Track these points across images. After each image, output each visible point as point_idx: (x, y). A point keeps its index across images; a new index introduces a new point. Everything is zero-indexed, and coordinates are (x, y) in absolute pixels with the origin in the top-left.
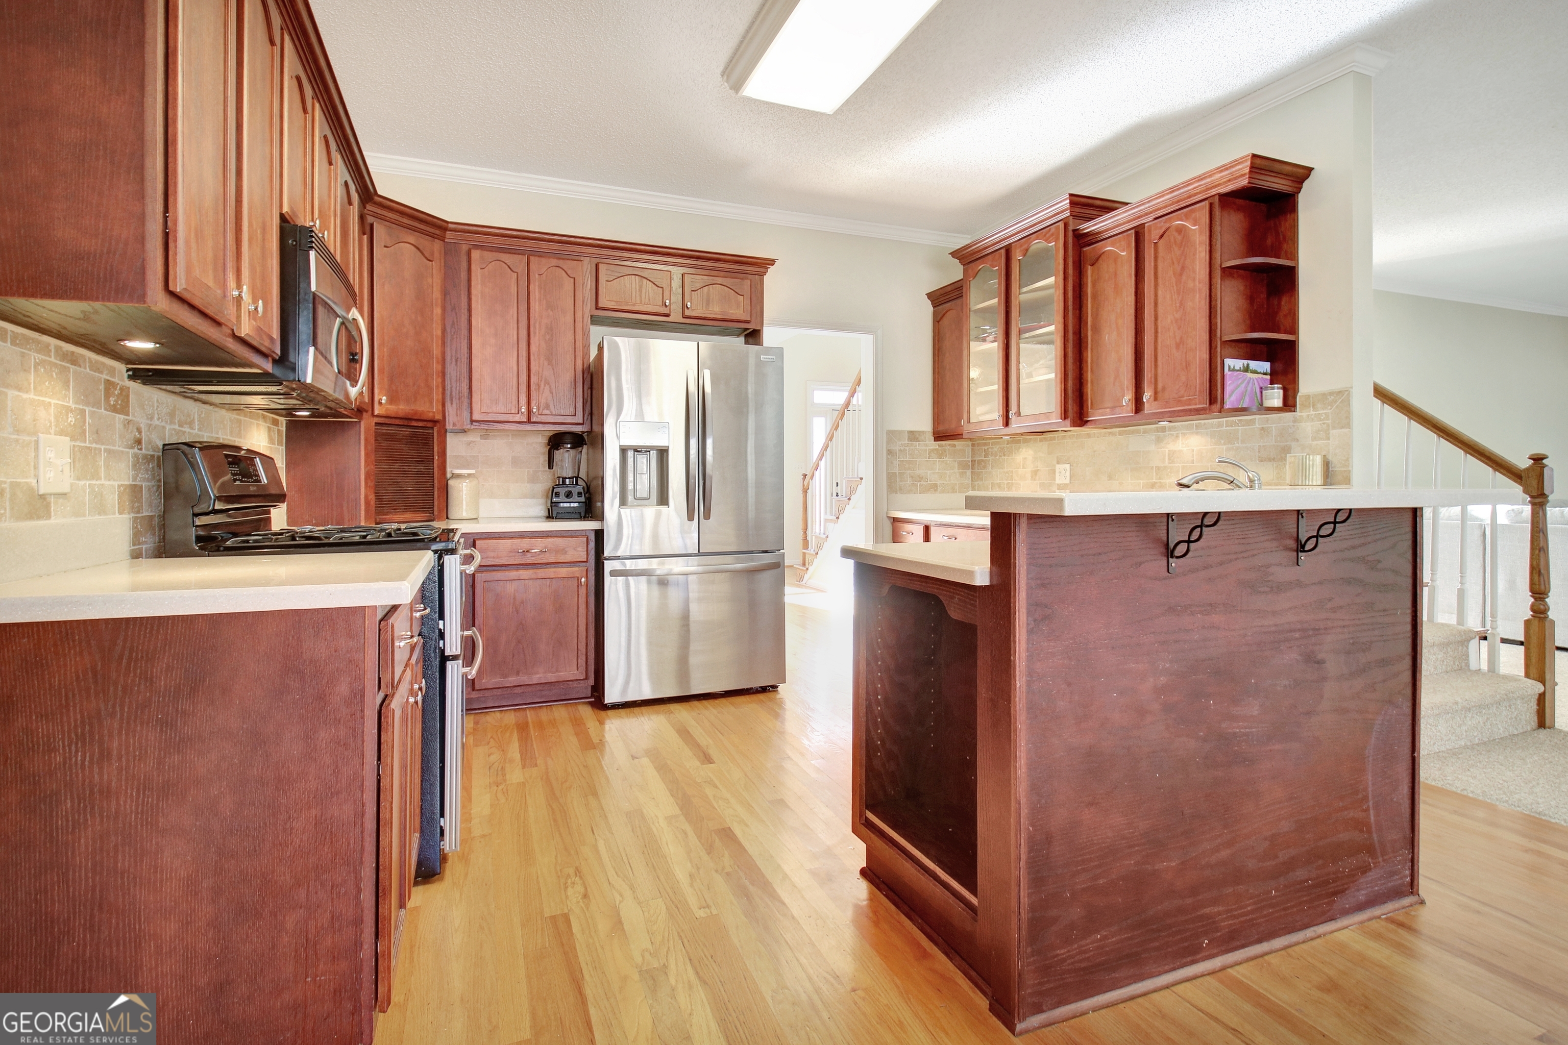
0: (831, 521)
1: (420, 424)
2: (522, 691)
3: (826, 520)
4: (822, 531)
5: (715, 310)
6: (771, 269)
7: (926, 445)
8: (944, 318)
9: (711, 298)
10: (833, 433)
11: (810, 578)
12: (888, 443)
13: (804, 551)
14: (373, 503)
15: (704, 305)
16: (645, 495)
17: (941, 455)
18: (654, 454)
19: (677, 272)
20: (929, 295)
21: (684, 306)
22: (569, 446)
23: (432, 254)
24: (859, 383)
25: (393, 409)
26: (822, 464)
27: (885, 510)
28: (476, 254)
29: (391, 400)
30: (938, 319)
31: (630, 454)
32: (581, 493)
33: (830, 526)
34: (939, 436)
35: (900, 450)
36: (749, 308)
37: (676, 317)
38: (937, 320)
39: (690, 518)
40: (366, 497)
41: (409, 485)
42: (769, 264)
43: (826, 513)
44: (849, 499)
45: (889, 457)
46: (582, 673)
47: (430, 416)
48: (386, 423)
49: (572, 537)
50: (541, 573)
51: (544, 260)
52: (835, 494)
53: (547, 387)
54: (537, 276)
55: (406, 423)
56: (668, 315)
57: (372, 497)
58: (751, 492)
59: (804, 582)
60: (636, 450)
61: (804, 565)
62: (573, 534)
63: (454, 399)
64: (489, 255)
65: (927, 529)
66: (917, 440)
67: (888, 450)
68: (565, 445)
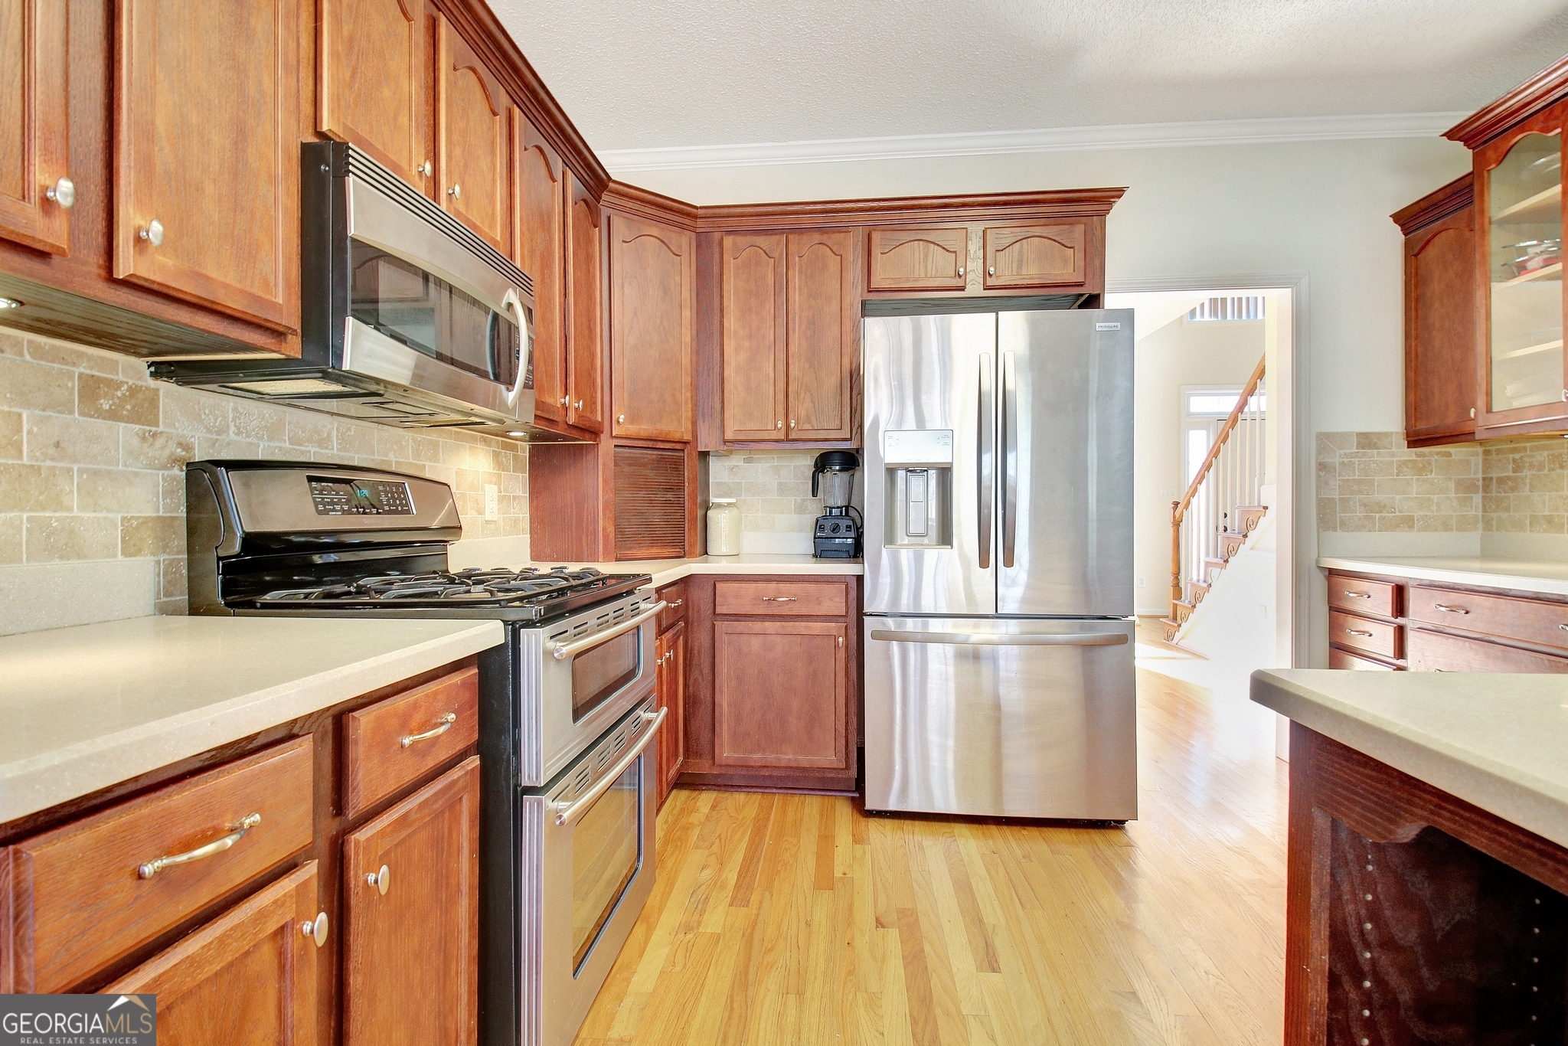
0: (1216, 565)
1: (668, 446)
2: (769, 773)
3: (1207, 564)
4: (1202, 577)
5: (1032, 273)
6: (1119, 206)
7: (1393, 455)
8: (1430, 248)
9: (1025, 256)
10: (1219, 447)
11: (1183, 638)
12: (1319, 452)
13: (1175, 602)
14: (612, 536)
15: (1015, 266)
16: (921, 530)
17: (1420, 470)
18: (933, 474)
19: (976, 229)
20: (1397, 218)
21: (986, 274)
22: (837, 468)
23: (680, 247)
24: (1261, 374)
25: (632, 429)
26: (1202, 488)
27: (1314, 555)
28: (728, 241)
29: (633, 419)
30: (1416, 251)
31: (901, 474)
32: (850, 527)
33: (1215, 571)
34: (1417, 439)
35: (1343, 464)
36: (1082, 263)
37: (975, 289)
38: (1413, 254)
39: (984, 563)
40: (604, 529)
41: (656, 517)
42: (1113, 197)
43: (1207, 554)
44: (1245, 536)
45: (1322, 474)
46: (841, 761)
47: (677, 436)
48: (628, 443)
49: (829, 582)
50: (790, 626)
51: (805, 237)
52: (1221, 529)
53: (808, 394)
54: (797, 258)
55: (650, 444)
56: (962, 289)
57: (611, 529)
58: (1093, 526)
59: (1175, 641)
60: (911, 469)
61: (1175, 619)
62: (834, 580)
63: (706, 416)
64: (741, 240)
65: (1400, 593)
66: (1375, 446)
67: (1320, 464)
68: (833, 468)
